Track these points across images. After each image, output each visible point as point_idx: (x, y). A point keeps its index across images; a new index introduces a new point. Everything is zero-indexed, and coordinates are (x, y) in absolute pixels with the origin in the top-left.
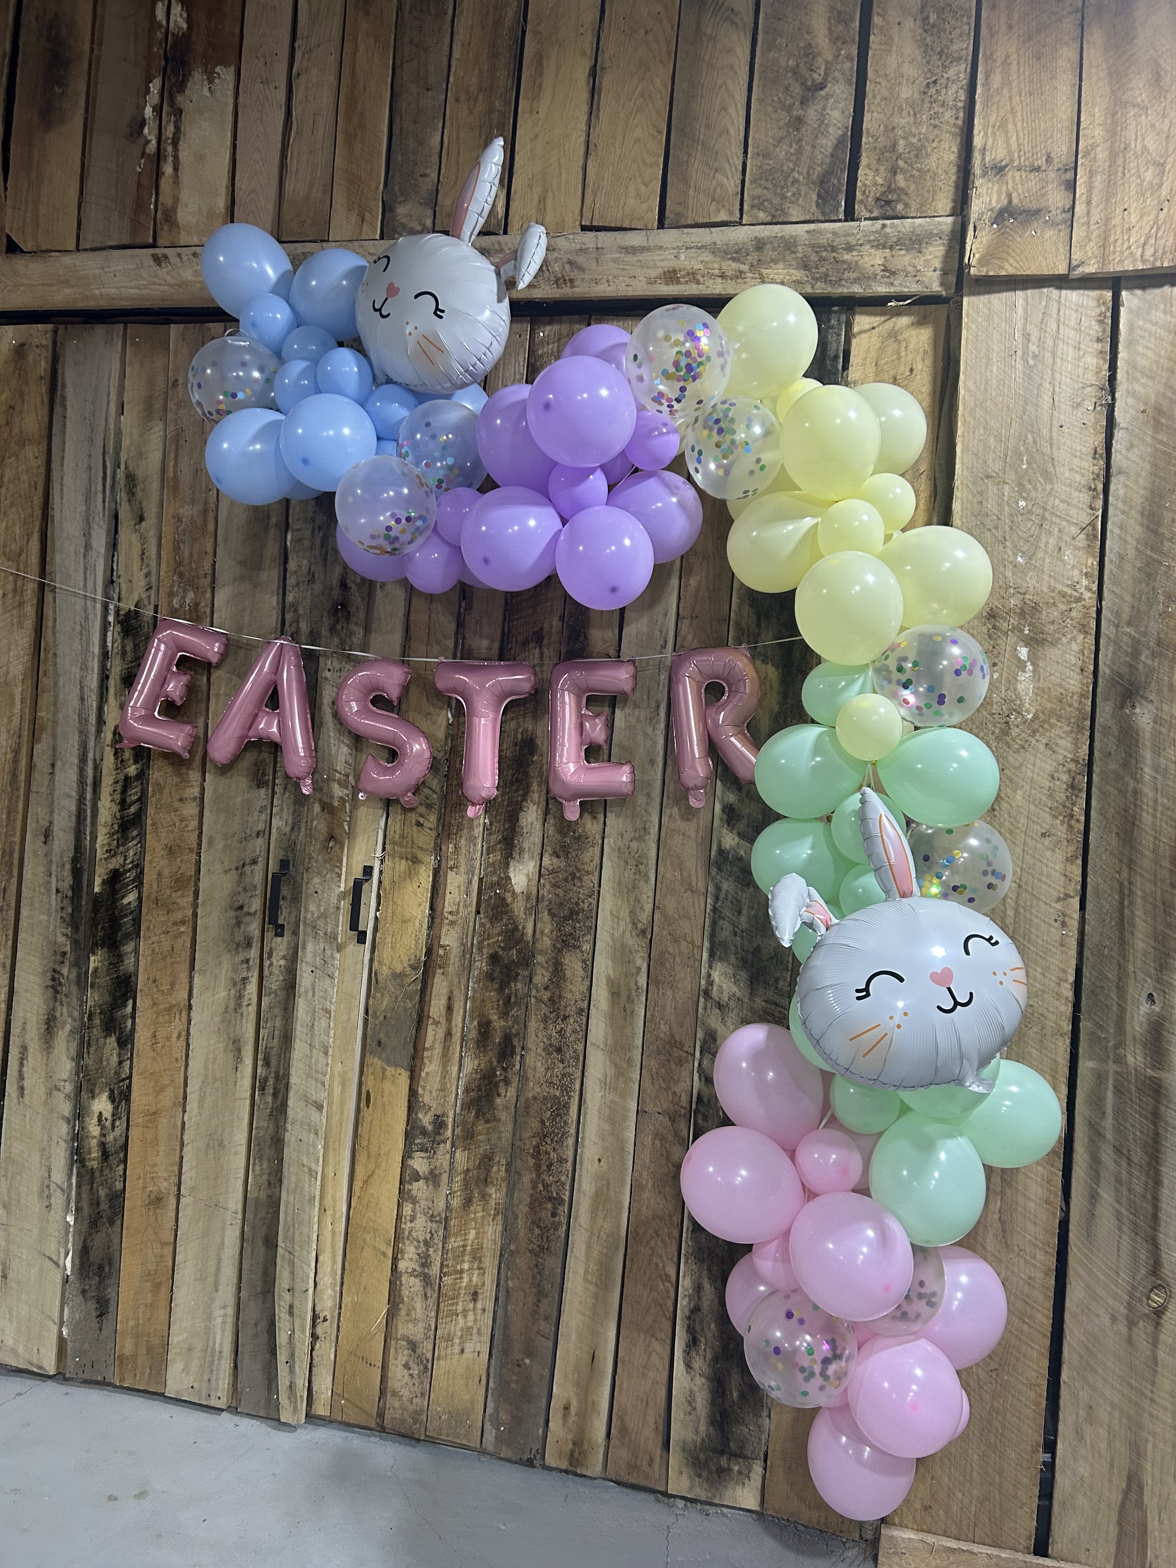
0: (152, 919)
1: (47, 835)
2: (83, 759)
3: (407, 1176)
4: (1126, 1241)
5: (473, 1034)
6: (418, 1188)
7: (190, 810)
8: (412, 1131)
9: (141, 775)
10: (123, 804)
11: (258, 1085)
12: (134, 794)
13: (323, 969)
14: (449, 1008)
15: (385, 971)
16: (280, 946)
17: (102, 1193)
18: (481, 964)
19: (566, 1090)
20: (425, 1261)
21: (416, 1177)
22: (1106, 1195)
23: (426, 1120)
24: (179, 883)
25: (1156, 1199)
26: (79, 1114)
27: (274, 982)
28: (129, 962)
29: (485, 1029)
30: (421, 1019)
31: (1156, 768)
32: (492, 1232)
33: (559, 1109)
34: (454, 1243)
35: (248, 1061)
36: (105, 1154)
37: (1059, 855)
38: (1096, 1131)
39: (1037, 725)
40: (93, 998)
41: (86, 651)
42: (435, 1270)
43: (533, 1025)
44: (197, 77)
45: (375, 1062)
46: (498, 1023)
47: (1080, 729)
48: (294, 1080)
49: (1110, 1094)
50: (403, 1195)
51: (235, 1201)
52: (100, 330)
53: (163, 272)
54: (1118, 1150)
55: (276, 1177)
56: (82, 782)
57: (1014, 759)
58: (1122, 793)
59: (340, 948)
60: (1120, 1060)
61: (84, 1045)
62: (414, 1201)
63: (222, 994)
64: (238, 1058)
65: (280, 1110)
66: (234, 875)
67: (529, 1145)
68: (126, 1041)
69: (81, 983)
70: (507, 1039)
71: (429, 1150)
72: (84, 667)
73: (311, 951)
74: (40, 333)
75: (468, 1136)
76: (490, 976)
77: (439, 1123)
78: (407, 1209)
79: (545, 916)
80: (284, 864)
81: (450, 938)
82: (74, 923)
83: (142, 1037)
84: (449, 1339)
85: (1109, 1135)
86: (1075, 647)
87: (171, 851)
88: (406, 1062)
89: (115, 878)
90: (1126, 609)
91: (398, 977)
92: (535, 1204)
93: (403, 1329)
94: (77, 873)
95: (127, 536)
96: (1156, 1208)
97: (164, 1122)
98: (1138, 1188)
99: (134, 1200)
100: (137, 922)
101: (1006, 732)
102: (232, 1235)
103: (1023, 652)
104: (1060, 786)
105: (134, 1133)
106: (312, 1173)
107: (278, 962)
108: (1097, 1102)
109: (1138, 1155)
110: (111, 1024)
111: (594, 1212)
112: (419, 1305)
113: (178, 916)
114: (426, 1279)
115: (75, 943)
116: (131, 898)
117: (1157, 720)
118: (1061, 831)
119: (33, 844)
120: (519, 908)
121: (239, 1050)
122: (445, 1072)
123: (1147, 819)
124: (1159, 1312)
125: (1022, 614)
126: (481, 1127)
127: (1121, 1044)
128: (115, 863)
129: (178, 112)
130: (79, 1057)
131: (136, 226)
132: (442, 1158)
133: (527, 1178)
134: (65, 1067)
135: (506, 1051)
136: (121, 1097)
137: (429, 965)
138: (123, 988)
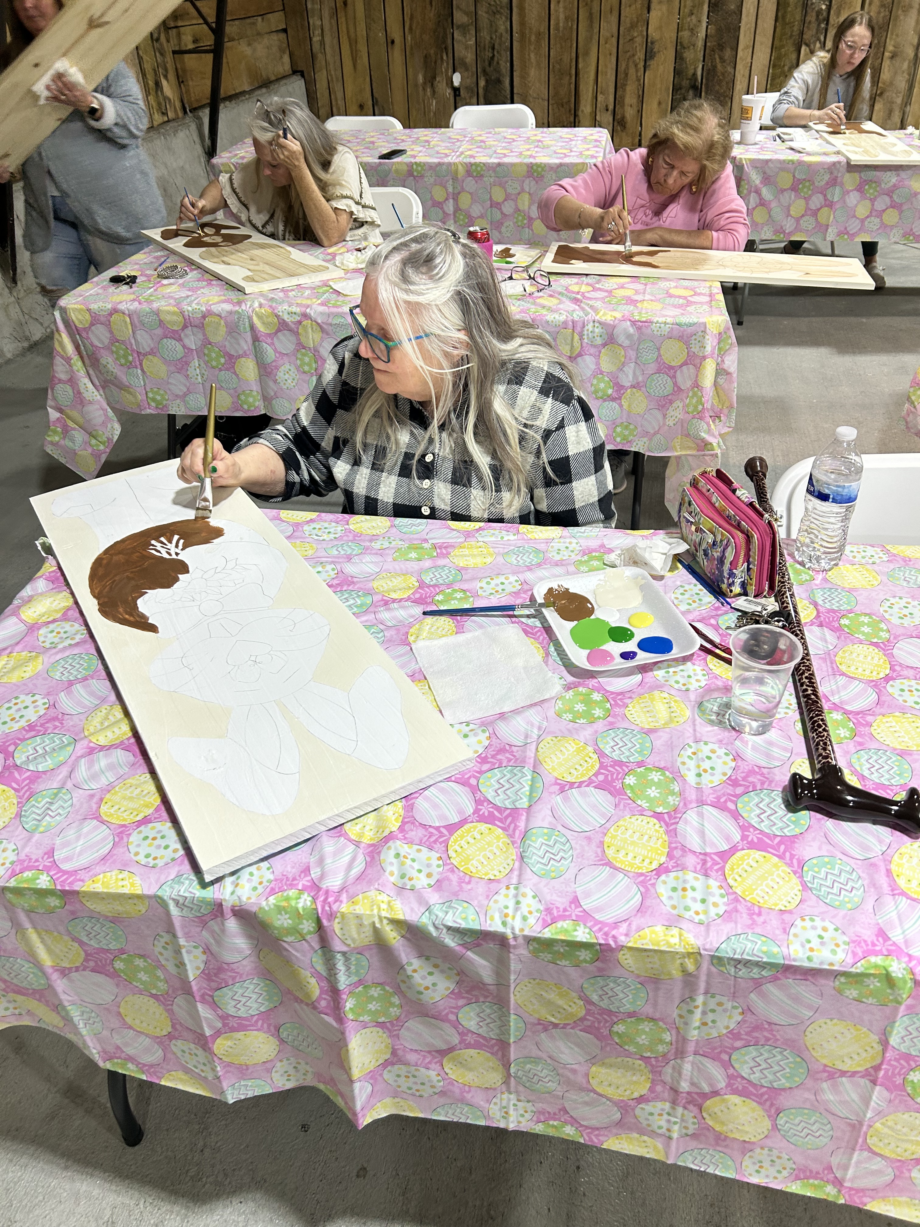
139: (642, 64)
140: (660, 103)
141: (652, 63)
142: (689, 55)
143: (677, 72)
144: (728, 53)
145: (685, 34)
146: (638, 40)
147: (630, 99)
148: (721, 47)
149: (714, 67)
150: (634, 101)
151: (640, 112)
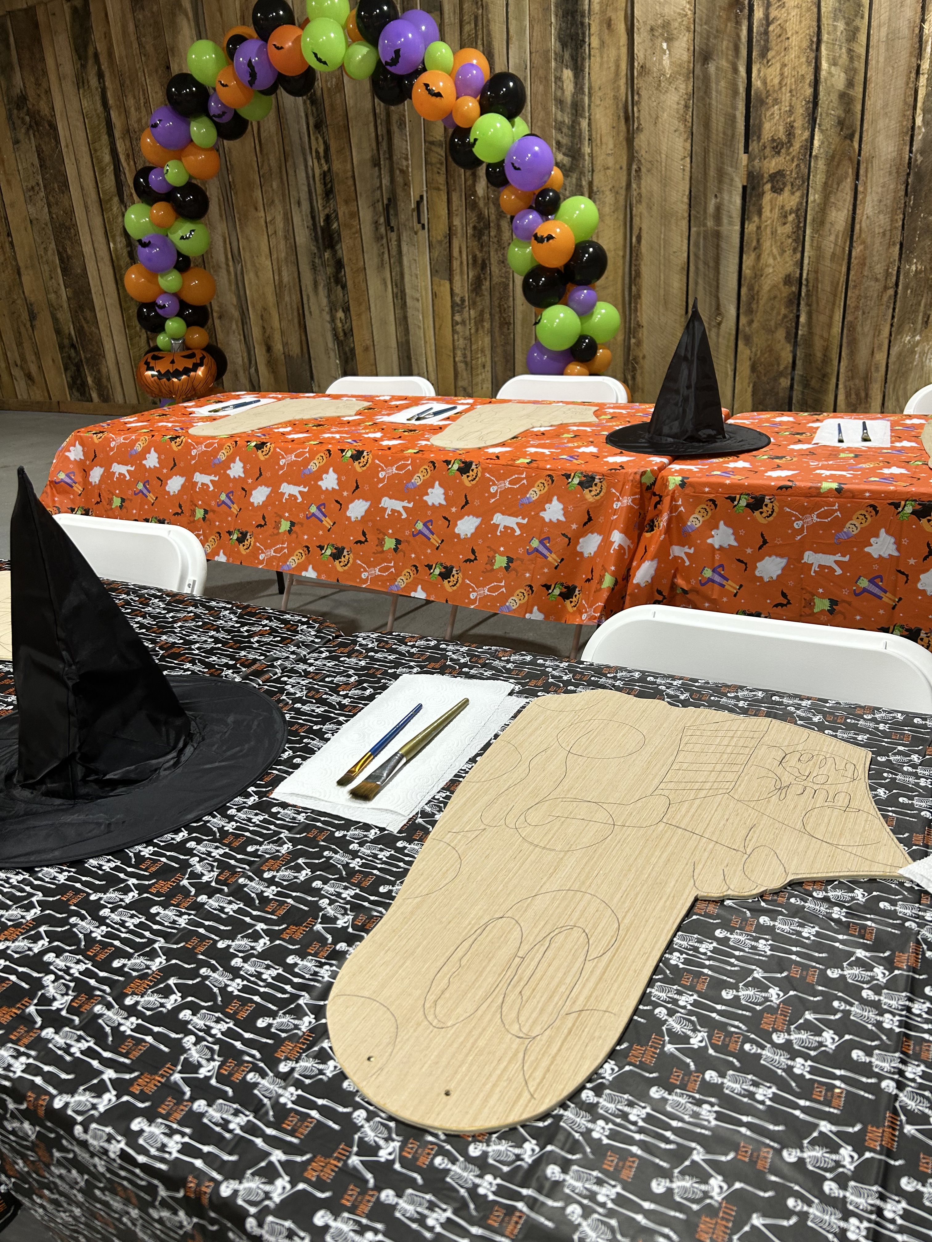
0: (345, 233)
1: (299, 203)
2: (306, 167)
3: (454, 323)
4: (708, 300)
5: (470, 261)
6: (459, 328)
7: (350, 182)
8: (454, 305)
9: (329, 169)
10: (325, 184)
11: (395, 296)
12: (328, 179)
13: (411, 243)
14: (460, 252)
15: (434, 240)
16: (393, 236)
17: (347, 349)
18: (470, 231)
19: (507, 278)
20: (465, 356)
21: (457, 323)
22: (700, 281)
23: (458, 300)
24: (352, 215)
25: (718, 280)
26: (333, 320)
27: (394, 252)
28: (339, 252)
29: (475, 259)
30: (450, 258)
31: (717, 91)
32: (487, 340)
33: (506, 286)
34: (474, 347)
35: (390, 287)
36: (345, 334)
37: (682, 139)
38: (697, 256)
39: (670, 81)
40: (330, 270)
42: (469, 359)
43: (492, 254)
45: (436, 279)
46: (479, 255)
47: (688, 78)
48: (407, 291)
49: (702, 241)
50: (454, 331)
51: (394, 344)
54: (705, 263)
55: (407, 331)
56: (308, 177)
57: (663, 98)
58: (705, 105)
59: (416, 233)
60: (705, 225)
61: (330, 291)
62: (458, 333)
63: (376, 260)
64: (386, 286)
65: (404, 305)
66: (371, 209)
67: (496, 303)
68: (344, 287)
69: (324, 265)
70: (484, 261)
71: (460, 312)
72: (299, 123)
73: (405, 237)
75: (474, 304)
76: (474, 236)
77: (463, 300)
78: (456, 337)
79: (491, 205)
80: (389, 200)
81: (456, 222)
82: (316, 240)
83: (350, 284)
84: (477, 384)
85: (701, 257)
86: (685, 39)
87: (347, 202)
88: (447, 277)
89: (328, 218)
90: (704, 16)
91: (440, 242)
92: (501, 326)
93: (460, 383)
94: (313, 218)
96: (718, 283)
97: (363, 317)
98: (711, 276)
99: (358, 351)
100: (339, 235)
101: (659, 85)
102: (395, 357)
103: (665, 45)
104: (681, 106)
105: (354, 323)
106: (419, 327)
107: (394, 243)
108: (697, 245)
109: (712, 264)
110: (338, 281)
111: (523, 326)
112: (465, 374)
113: (354, 230)
114: (466, 363)
115: (318, 248)
116: (335, 225)
117: (717, 68)
118: (682, 127)
119: (295, 208)
120: (481, 204)
121: (385, 283)
122: (462, 279)
123: (714, 116)
124: (719, 324)
125: (663, 27)
126: (478, 299)
127: (705, 218)
128: (327, 211)
130: (329, 296)
132: (466, 315)
133: (497, 317)
134: (324, 301)
135: (484, 266)
136: (347, 310)
137: (450, 235)
138: (339, 265)
139: (28, 324)
140: (53, 360)
141: (37, 323)
142: (59, 315)
143: (58, 332)
144: (88, 314)
145: (52, 296)
146: (19, 302)
147: (30, 356)
148: (81, 308)
149: (82, 327)
150: (33, 357)
151: (40, 367)
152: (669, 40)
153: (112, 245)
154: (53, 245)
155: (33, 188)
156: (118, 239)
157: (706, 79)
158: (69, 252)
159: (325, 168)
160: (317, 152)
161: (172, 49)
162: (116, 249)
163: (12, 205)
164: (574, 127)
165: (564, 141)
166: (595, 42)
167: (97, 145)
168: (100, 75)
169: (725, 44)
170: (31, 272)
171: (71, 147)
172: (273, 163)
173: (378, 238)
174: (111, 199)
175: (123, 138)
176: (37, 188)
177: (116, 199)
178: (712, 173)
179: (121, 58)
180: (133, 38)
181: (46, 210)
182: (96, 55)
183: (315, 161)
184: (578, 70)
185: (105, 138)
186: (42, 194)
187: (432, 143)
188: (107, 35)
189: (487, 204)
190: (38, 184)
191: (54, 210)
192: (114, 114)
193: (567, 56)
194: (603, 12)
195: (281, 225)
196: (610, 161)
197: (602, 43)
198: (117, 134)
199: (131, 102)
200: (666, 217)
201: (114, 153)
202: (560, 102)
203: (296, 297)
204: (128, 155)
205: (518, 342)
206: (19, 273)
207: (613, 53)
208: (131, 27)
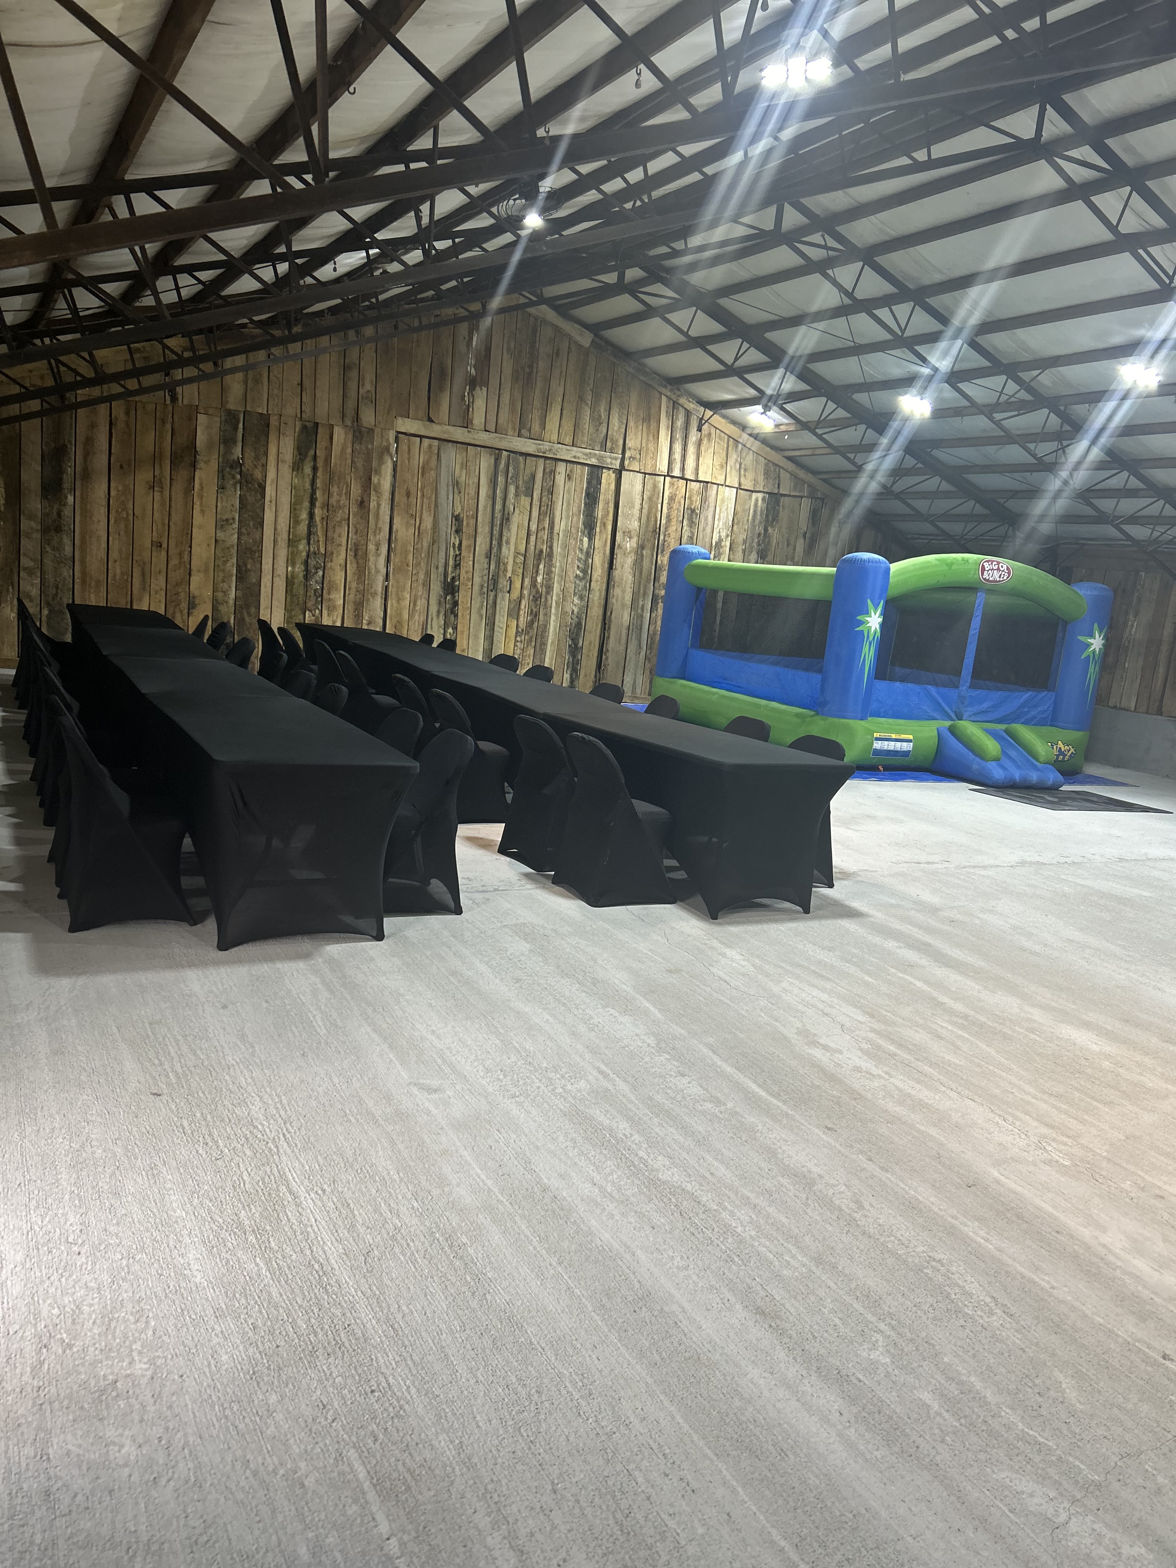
0: (462, 588)
1: (437, 568)
2: (446, 550)
3: (516, 641)
5: (529, 611)
6: (518, 644)
8: (517, 632)
9: (460, 554)
10: (455, 561)
12: (458, 558)
13: (503, 599)
23: (520, 630)
24: (468, 579)
27: (490, 602)
28: (457, 598)
29: (532, 610)
30: (519, 608)
32: (532, 651)
40: (448, 606)
41: (447, 524)
44: (478, 388)
45: (510, 618)
46: (534, 610)
47: (635, 554)
50: (515, 645)
52: (450, 444)
53: (470, 435)
56: (445, 556)
57: (624, 559)
58: (640, 566)
59: (505, 594)
60: (636, 612)
61: (446, 617)
63: (479, 606)
64: (483, 618)
65: (493, 629)
66: (481, 577)
68: (456, 616)
69: (446, 603)
70: (536, 612)
71: (521, 636)
72: (447, 527)
73: (500, 595)
74: (436, 443)
76: (533, 600)
77: (523, 630)
80: (493, 575)
81: (526, 592)
82: (444, 589)
83: (460, 614)
86: (636, 539)
87: (467, 572)
88: (516, 617)
89: (453, 578)
91: (515, 600)
92: (541, 645)
94: (444, 577)
95: (457, 497)
97: (465, 633)
100: (459, 589)
101: (623, 554)
103: (627, 539)
104: (632, 564)
107: (491, 598)
110: (452, 612)
113: (468, 587)
115: (444, 593)
116: (457, 583)
119: (434, 569)
120: (539, 586)
121: (483, 616)
122: (523, 620)
126: (530, 631)
128: (454, 575)
129: (473, 396)
130: (445, 619)
131: (463, 422)
134: (442, 621)
135: (535, 616)
136: (455, 628)
137: (521, 596)
138: (456, 604)
139: (186, 611)
141: (194, 612)
142: (223, 609)
144: (253, 610)
145: (220, 595)
146: (182, 595)
148: (248, 606)
149: (243, 619)
152: (630, 538)
153: (290, 569)
154: (235, 560)
155: (227, 520)
156: (298, 566)
157: (642, 555)
158: (249, 567)
159: (458, 553)
160: (454, 544)
161: (376, 471)
162: (293, 572)
163: (200, 527)
164: (586, 561)
165: (581, 566)
166: (598, 530)
167: (298, 507)
168: (315, 469)
169: (649, 545)
170: (202, 575)
171: (274, 502)
172: (425, 544)
173: (481, 594)
174: (300, 540)
175: (322, 508)
176: (231, 521)
177: (305, 541)
178: (642, 591)
179: (336, 465)
180: (349, 456)
181: (236, 536)
182: (315, 457)
183: (452, 549)
184: (591, 537)
185: (307, 504)
186: (236, 525)
187: (518, 553)
188: (329, 449)
189: (542, 586)
190: (233, 519)
191: (244, 538)
192: (318, 494)
193: (586, 532)
194: (602, 519)
195: (423, 577)
196: (599, 579)
197: (601, 531)
198: (318, 504)
199: (335, 490)
200: (623, 606)
201: (311, 515)
202: (581, 550)
203: (423, 618)
204: (323, 518)
205: (548, 653)
206: (190, 575)
207: (604, 536)
208: (349, 450)
